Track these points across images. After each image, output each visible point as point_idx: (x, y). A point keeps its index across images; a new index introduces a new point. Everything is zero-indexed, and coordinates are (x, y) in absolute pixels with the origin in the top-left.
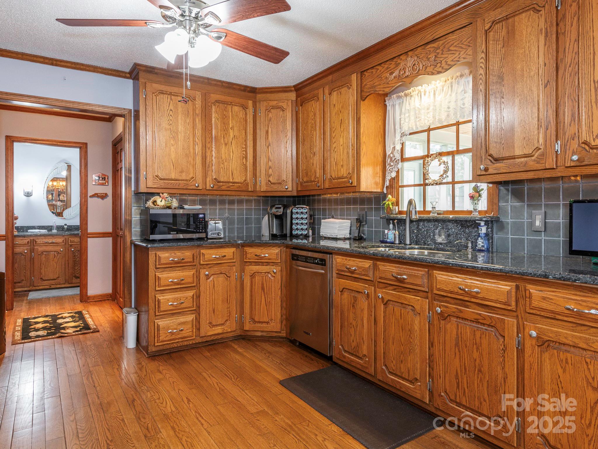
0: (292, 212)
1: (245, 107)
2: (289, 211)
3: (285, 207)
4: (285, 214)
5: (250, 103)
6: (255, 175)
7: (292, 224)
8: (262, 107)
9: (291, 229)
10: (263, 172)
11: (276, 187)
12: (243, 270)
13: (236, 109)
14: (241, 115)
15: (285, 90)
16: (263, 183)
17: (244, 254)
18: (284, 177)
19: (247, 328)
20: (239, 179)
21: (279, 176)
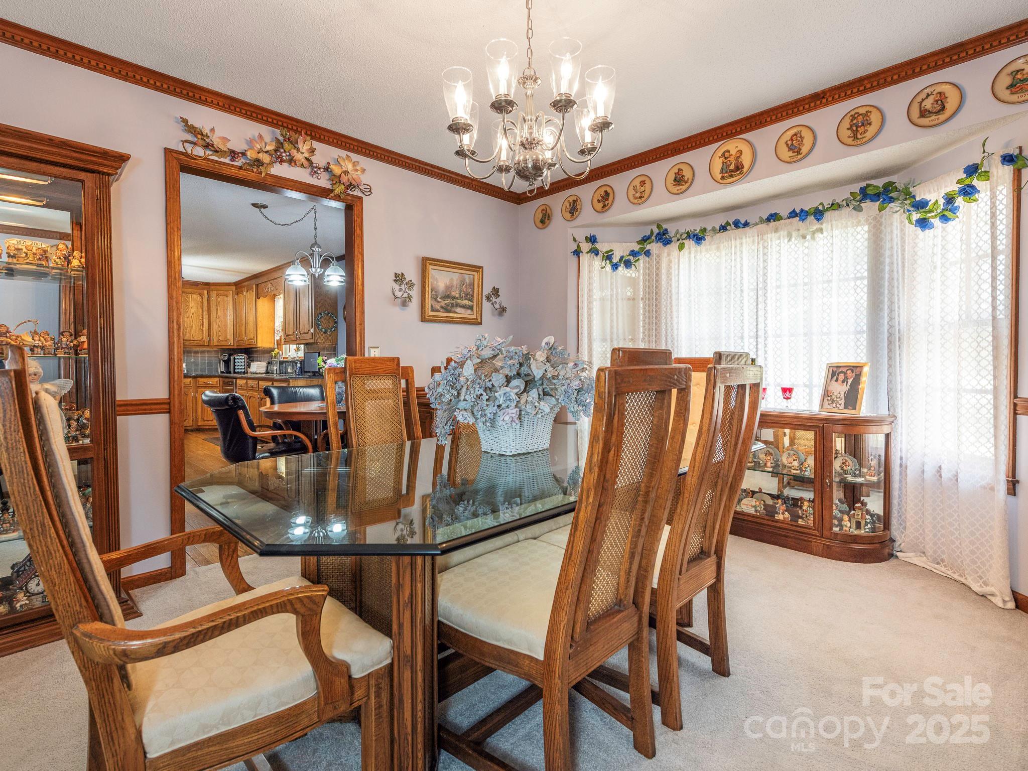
0: (235, 359)
1: (201, 295)
2: (232, 358)
3: (230, 355)
4: (229, 360)
5: (205, 292)
6: (209, 335)
7: (235, 366)
8: (213, 294)
9: (235, 369)
10: (215, 334)
11: (223, 343)
12: (197, 392)
13: (195, 296)
14: (199, 299)
15: (229, 284)
16: (215, 340)
17: (197, 382)
18: (229, 337)
19: (199, 424)
20: (198, 337)
21: (226, 337)
